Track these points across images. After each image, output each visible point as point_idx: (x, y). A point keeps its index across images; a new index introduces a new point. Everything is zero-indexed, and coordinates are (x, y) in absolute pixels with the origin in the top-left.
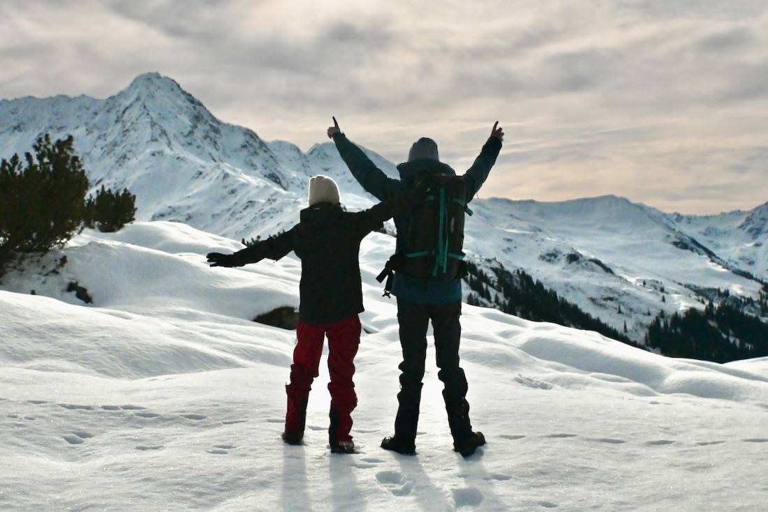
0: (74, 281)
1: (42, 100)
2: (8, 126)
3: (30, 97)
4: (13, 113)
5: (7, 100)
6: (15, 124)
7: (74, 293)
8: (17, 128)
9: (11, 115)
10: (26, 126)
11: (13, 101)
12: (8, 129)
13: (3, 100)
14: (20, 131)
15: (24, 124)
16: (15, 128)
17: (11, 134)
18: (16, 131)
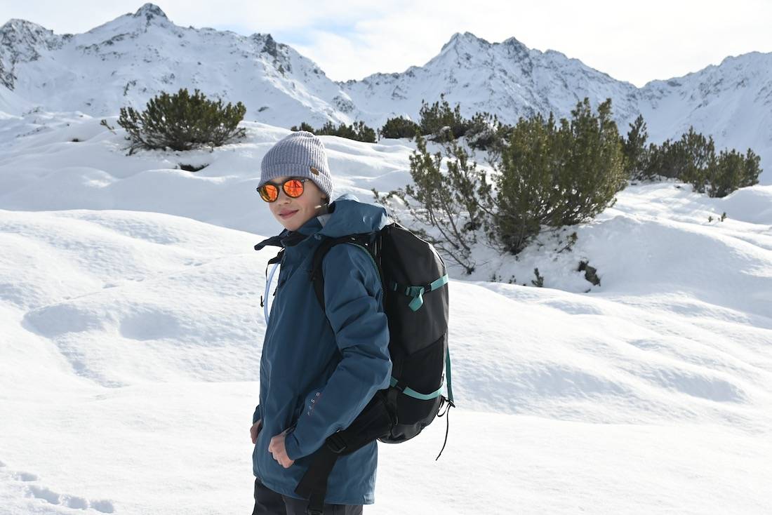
0: (584, 260)
1: (766, 54)
2: (732, 83)
3: (754, 52)
4: (737, 69)
5: (732, 57)
6: (740, 81)
7: (583, 273)
8: (741, 83)
9: (735, 71)
10: (750, 81)
11: (738, 57)
12: (732, 86)
13: (729, 57)
14: (744, 86)
15: (747, 79)
16: (739, 84)
17: (734, 90)
18: (740, 87)
